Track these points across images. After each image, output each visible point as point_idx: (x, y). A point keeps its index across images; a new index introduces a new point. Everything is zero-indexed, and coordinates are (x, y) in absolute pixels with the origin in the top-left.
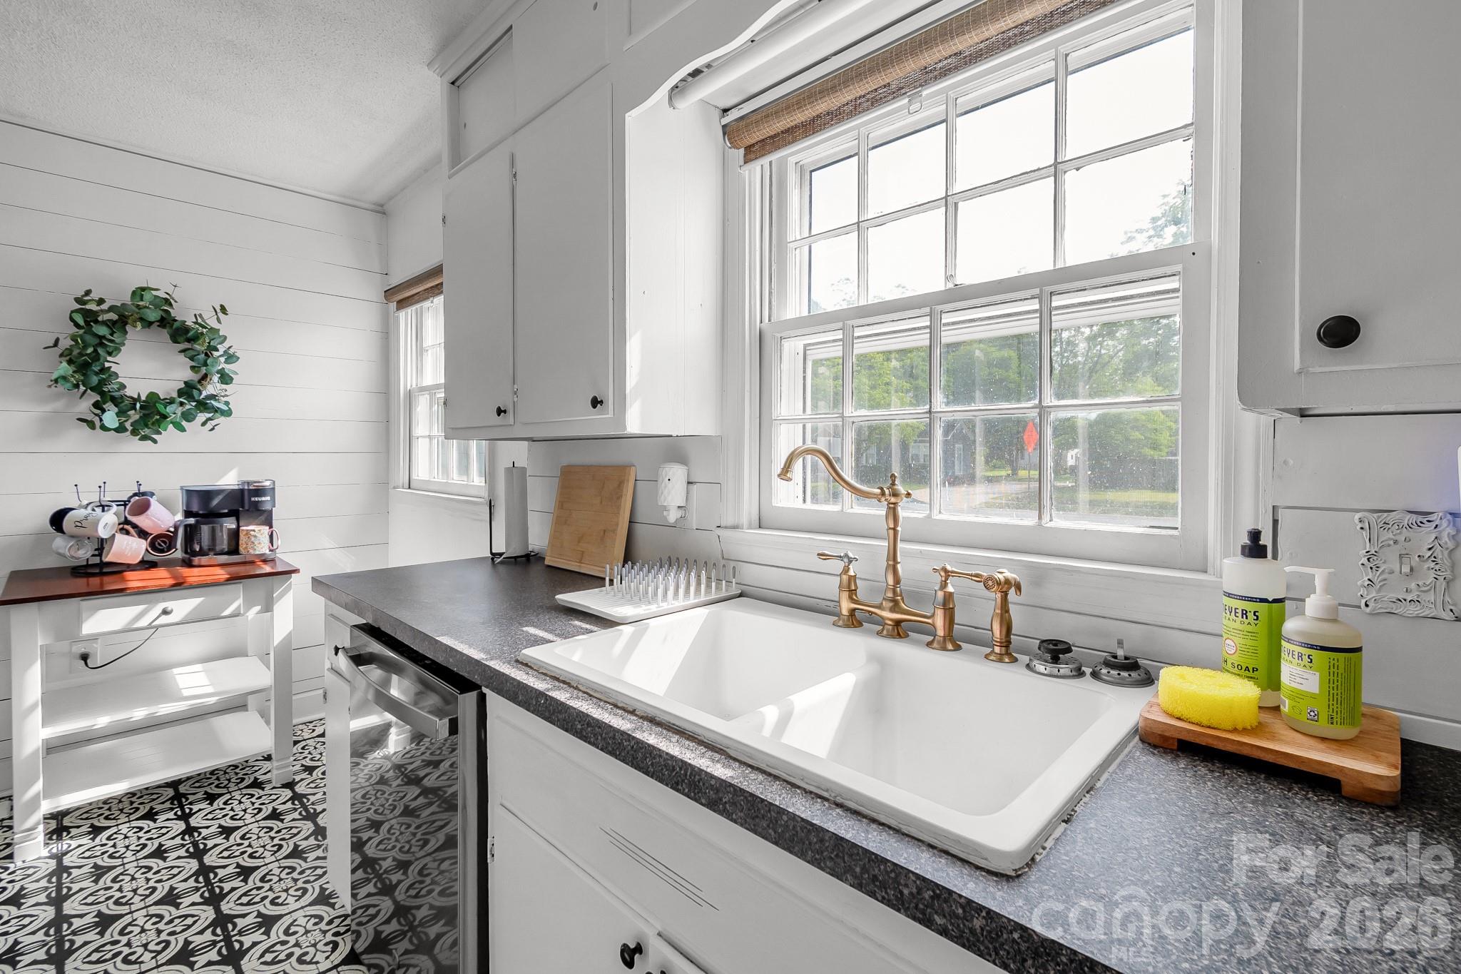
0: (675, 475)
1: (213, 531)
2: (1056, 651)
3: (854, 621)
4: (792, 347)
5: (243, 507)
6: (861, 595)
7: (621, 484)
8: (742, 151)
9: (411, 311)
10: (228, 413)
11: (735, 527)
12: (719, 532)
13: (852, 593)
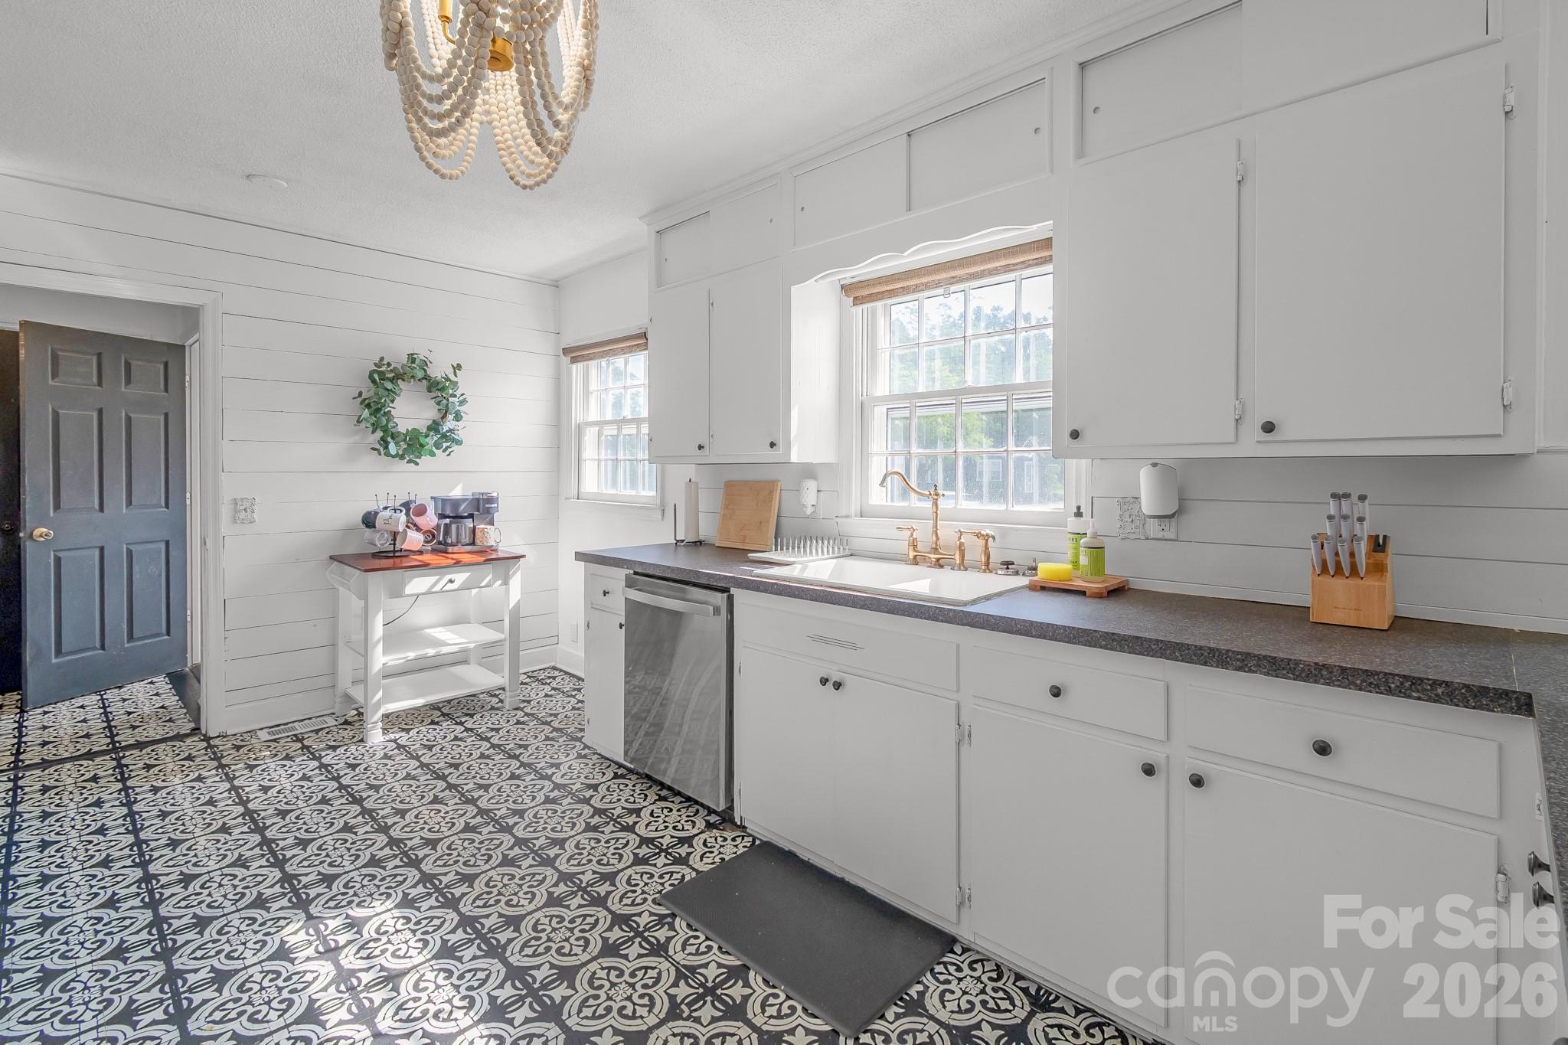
0: (811, 486)
1: (458, 528)
2: (1007, 564)
3: (915, 561)
4: (880, 411)
5: (478, 511)
6: (919, 548)
7: (771, 493)
8: (851, 299)
9: (580, 365)
10: (459, 442)
11: (847, 517)
12: (838, 520)
13: (915, 547)
